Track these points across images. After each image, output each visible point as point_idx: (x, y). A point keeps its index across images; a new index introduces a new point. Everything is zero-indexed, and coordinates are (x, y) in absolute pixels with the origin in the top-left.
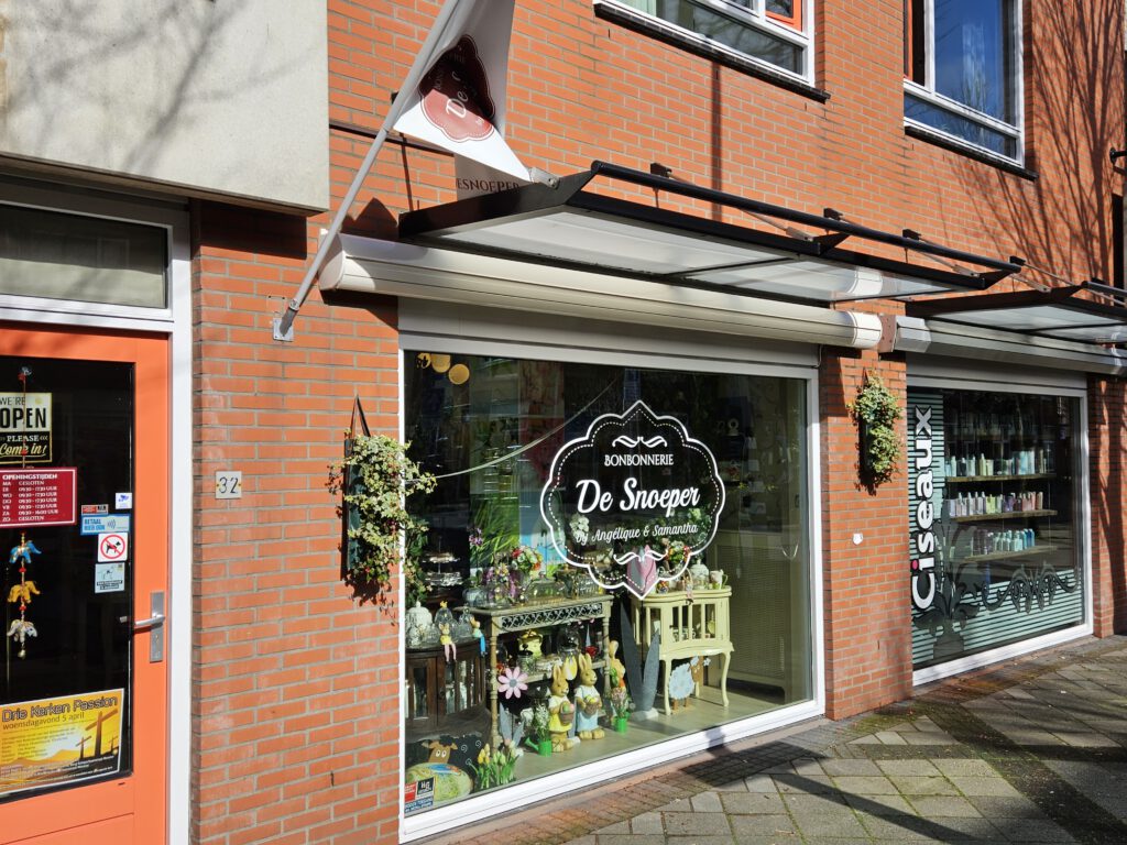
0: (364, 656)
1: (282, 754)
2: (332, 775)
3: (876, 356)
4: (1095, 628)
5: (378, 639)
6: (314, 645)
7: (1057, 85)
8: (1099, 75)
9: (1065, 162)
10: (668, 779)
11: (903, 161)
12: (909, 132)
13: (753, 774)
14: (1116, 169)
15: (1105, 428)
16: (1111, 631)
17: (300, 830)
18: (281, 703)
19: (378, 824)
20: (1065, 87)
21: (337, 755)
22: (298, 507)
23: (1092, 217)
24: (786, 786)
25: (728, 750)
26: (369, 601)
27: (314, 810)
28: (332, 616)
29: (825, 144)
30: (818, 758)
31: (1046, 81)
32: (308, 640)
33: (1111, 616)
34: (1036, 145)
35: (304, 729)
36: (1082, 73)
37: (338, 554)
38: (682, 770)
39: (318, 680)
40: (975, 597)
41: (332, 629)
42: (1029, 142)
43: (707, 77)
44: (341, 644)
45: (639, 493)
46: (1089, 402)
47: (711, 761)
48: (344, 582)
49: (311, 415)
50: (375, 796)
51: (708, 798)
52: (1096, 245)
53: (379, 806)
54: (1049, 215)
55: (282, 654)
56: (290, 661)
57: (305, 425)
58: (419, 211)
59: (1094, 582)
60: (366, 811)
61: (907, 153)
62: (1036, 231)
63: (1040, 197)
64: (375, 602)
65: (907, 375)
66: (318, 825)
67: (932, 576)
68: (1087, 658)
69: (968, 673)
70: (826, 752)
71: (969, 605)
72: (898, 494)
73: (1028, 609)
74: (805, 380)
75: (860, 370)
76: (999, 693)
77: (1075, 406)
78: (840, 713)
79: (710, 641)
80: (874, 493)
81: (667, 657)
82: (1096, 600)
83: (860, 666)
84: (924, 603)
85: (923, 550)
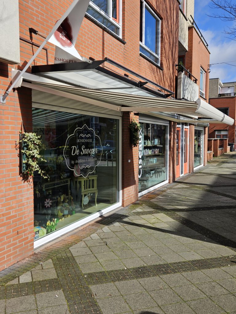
0: (25, 197)
1: (5, 227)
2: (18, 232)
3: (133, 114)
4: (169, 181)
5: (28, 192)
6: (13, 194)
7: (167, 46)
8: (174, 45)
9: (168, 67)
10: (93, 225)
11: (139, 62)
12: (141, 55)
13: (113, 222)
14: (176, 69)
15: (172, 133)
16: (172, 182)
17: (10, 248)
18: (5, 212)
19: (29, 244)
20: (168, 47)
21: (19, 226)
22: (8, 154)
23: (172, 81)
24: (123, 224)
25: (104, 216)
26: (26, 181)
27: (13, 242)
28: (17, 186)
29: (125, 56)
30: (126, 216)
31: (165, 45)
32: (11, 193)
33: (172, 178)
34: (163, 61)
35: (11, 219)
36: (171, 44)
37: (18, 168)
38: (95, 222)
39: (14, 205)
40: (148, 175)
41: (17, 190)
42: (161, 60)
43: (101, 34)
44: (19, 194)
45: (85, 150)
46: (169, 127)
47: (101, 220)
48: (20, 176)
49: (11, 126)
50: (28, 237)
51: (106, 229)
52: (172, 88)
53: (29, 239)
54: (165, 80)
55: (5, 198)
56: (7, 200)
57: (9, 129)
58: (36, 66)
59: (169, 170)
60: (26, 241)
61: (140, 60)
62: (162, 84)
63: (163, 75)
64: (27, 182)
65: (139, 119)
66: (14, 246)
67: (141, 170)
68: (170, 188)
69: (148, 193)
70: (127, 215)
71: (147, 177)
72: (137, 150)
73: (157, 177)
74: (119, 120)
75: (130, 117)
76: (156, 197)
77: (166, 128)
78: (125, 205)
79: (93, 189)
80: (132, 149)
81: (83, 194)
82: (169, 174)
83: (129, 193)
84: (140, 177)
85: (140, 164)
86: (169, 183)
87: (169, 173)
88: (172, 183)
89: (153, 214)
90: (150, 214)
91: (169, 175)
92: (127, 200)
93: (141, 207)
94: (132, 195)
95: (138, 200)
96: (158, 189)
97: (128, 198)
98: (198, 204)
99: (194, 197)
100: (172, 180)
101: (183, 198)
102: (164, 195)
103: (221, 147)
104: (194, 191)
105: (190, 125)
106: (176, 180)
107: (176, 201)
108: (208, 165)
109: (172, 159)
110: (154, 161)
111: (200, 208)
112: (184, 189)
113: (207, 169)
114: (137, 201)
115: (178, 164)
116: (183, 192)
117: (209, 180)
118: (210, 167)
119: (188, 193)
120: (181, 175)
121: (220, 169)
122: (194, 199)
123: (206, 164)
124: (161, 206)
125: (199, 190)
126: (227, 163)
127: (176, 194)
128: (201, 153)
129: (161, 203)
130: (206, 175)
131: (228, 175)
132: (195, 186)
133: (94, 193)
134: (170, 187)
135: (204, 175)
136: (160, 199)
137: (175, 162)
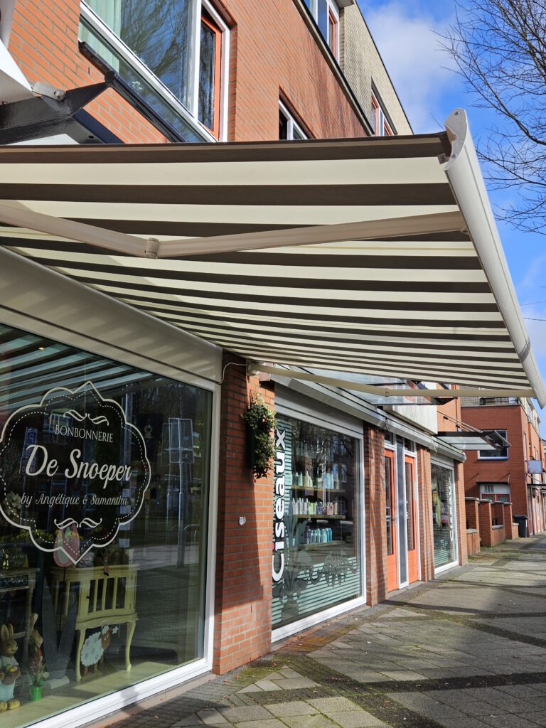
3: (258, 383)
4: (367, 599)
15: (373, 461)
16: (377, 601)
25: (140, 708)
33: (376, 590)
40: (305, 574)
45: (82, 464)
46: (365, 442)
59: (367, 566)
65: (277, 403)
67: (282, 555)
68: (372, 619)
69: (303, 631)
70: (224, 702)
71: (302, 579)
72: (267, 489)
73: (333, 585)
74: (212, 393)
75: (248, 391)
76: (328, 645)
77: (357, 445)
78: (223, 668)
79: (120, 611)
80: (253, 486)
81: (82, 627)
82: (369, 578)
83: (239, 626)
84: (277, 577)
85: (278, 535)
86: (369, 603)
87: (368, 573)
88: (375, 605)
89: (309, 701)
90: (301, 699)
91: (367, 579)
92: (232, 649)
93: (274, 675)
94: (249, 634)
95: (269, 653)
96: (335, 621)
97: (233, 644)
98: (456, 667)
99: (443, 643)
100: (376, 595)
101: (409, 649)
102: (352, 637)
103: (496, 524)
104: (442, 628)
105: (418, 450)
106: (388, 597)
107: (389, 657)
108: (471, 563)
109: (375, 534)
110: (325, 535)
111: (463, 678)
112: (412, 623)
113: (469, 573)
114: (265, 656)
115: (391, 551)
116: (407, 630)
117: (480, 600)
118: (476, 569)
119: (425, 632)
120: (402, 586)
121: (503, 573)
122: (442, 651)
123: (466, 562)
124: (341, 671)
125: (455, 626)
126: (517, 560)
127: (387, 635)
128: (451, 530)
129: (340, 663)
130: (468, 588)
131: (528, 589)
132: (442, 613)
133: (124, 627)
134: (371, 616)
135: (462, 588)
136: (340, 649)
137: (384, 544)
